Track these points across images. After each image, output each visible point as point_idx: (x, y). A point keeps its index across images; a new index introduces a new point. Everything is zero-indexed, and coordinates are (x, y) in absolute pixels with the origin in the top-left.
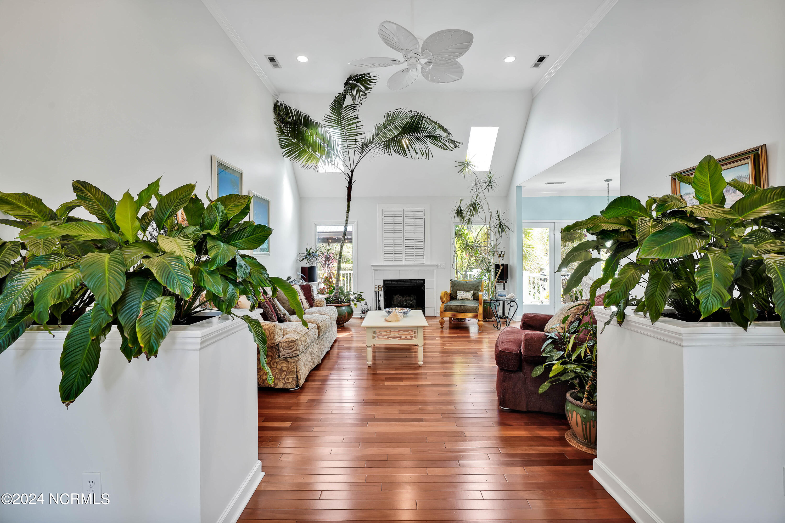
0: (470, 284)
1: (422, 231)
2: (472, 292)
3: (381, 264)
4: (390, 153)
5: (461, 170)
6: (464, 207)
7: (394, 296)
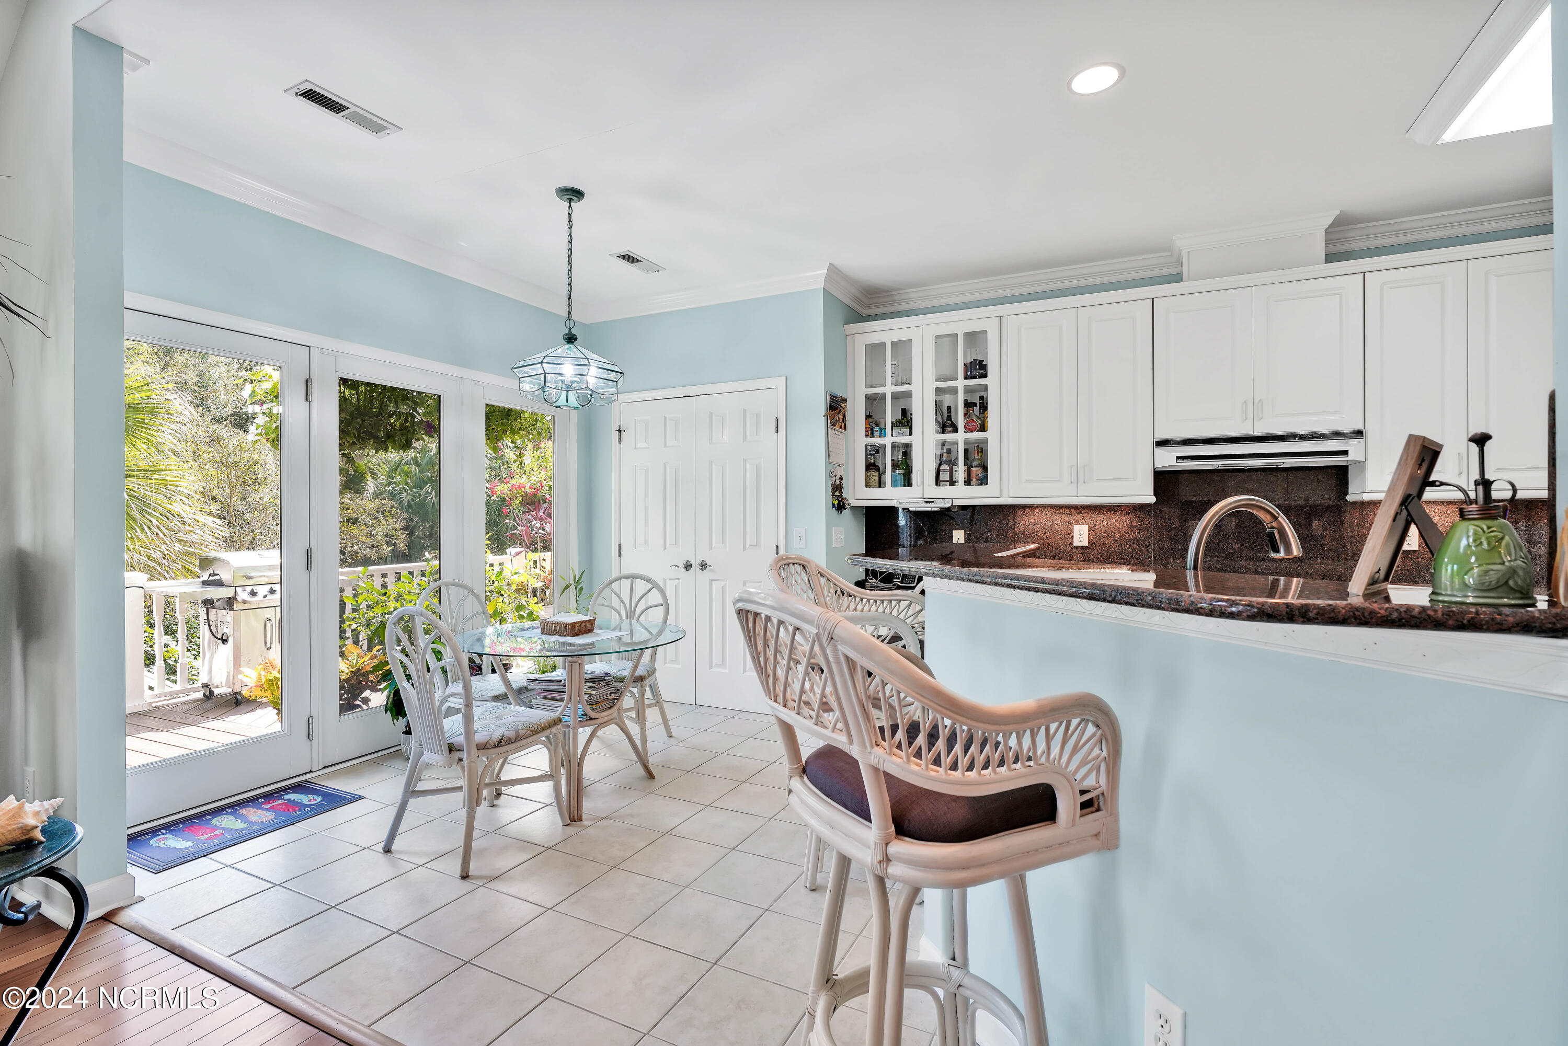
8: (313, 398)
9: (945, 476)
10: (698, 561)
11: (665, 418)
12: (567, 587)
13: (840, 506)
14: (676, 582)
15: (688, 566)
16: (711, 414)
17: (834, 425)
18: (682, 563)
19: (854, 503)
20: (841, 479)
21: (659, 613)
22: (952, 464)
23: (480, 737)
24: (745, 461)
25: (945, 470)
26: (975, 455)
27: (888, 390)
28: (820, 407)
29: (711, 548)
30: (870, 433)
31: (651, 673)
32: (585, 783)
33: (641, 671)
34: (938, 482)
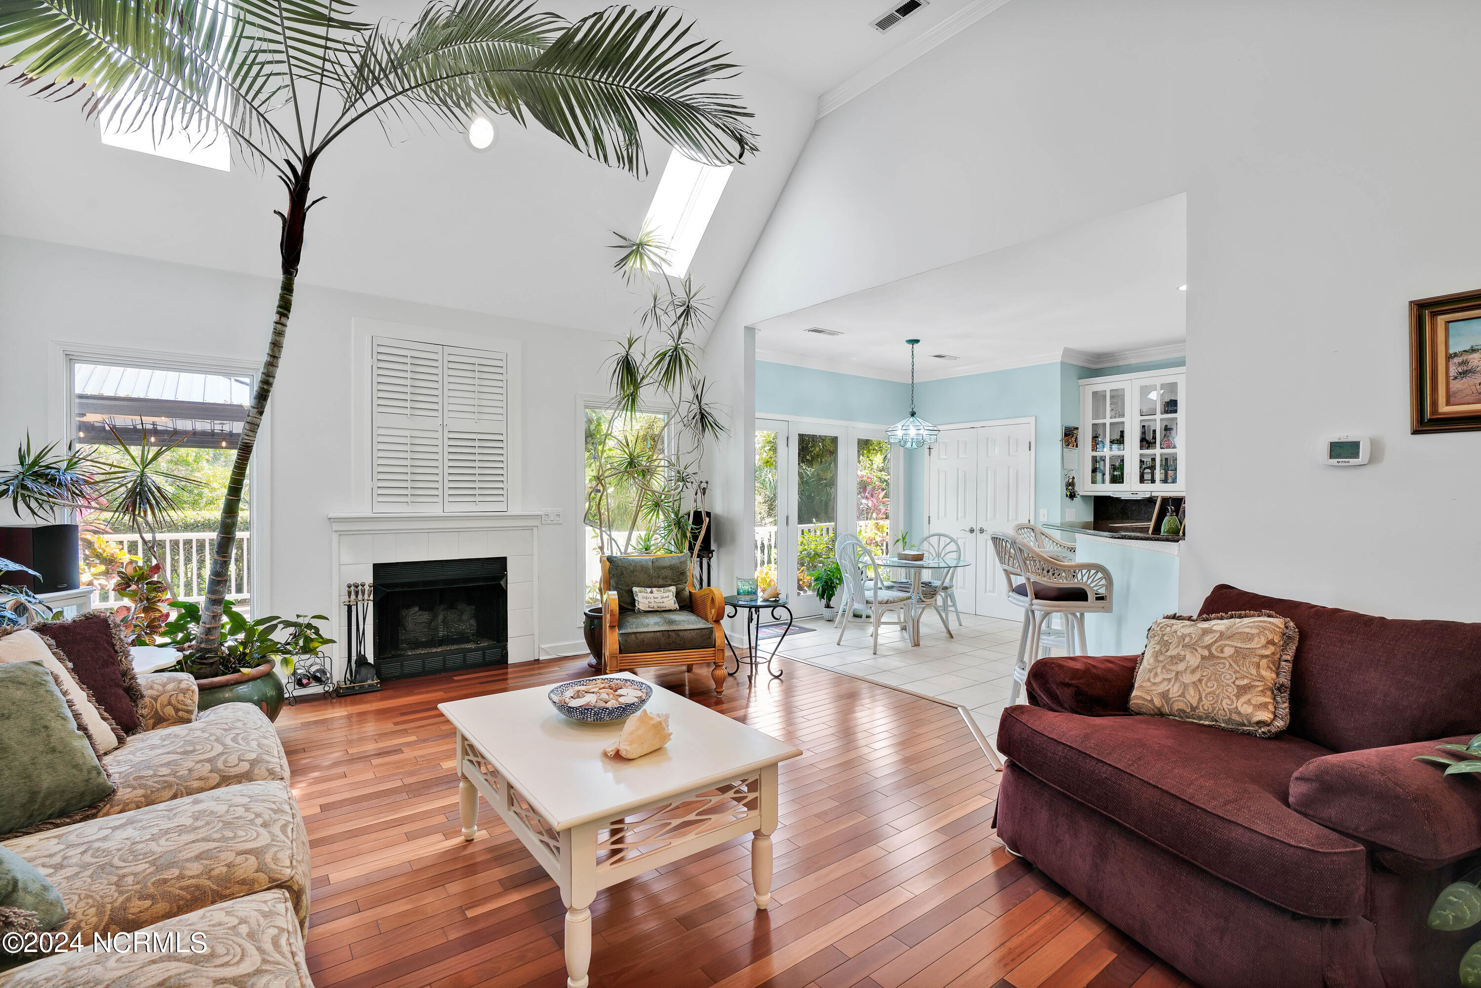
0: (664, 568)
1: (500, 417)
2: (673, 589)
3: (365, 511)
4: (517, 115)
5: (622, 260)
6: (642, 359)
7: (404, 613)
8: (789, 445)
9: (1148, 477)
10: (979, 528)
11: (958, 441)
12: (898, 541)
13: (1072, 496)
14: (964, 540)
15: (972, 531)
16: (988, 439)
17: (1068, 445)
18: (968, 529)
19: (1082, 493)
20: (1073, 478)
21: (954, 555)
22: (1153, 468)
23: (879, 599)
24: (1009, 467)
25: (1148, 473)
26: (1170, 462)
27: (1108, 421)
28: (1059, 434)
29: (986, 520)
30: (1094, 448)
31: (951, 587)
32: (921, 635)
33: (945, 585)
34: (1142, 480)
